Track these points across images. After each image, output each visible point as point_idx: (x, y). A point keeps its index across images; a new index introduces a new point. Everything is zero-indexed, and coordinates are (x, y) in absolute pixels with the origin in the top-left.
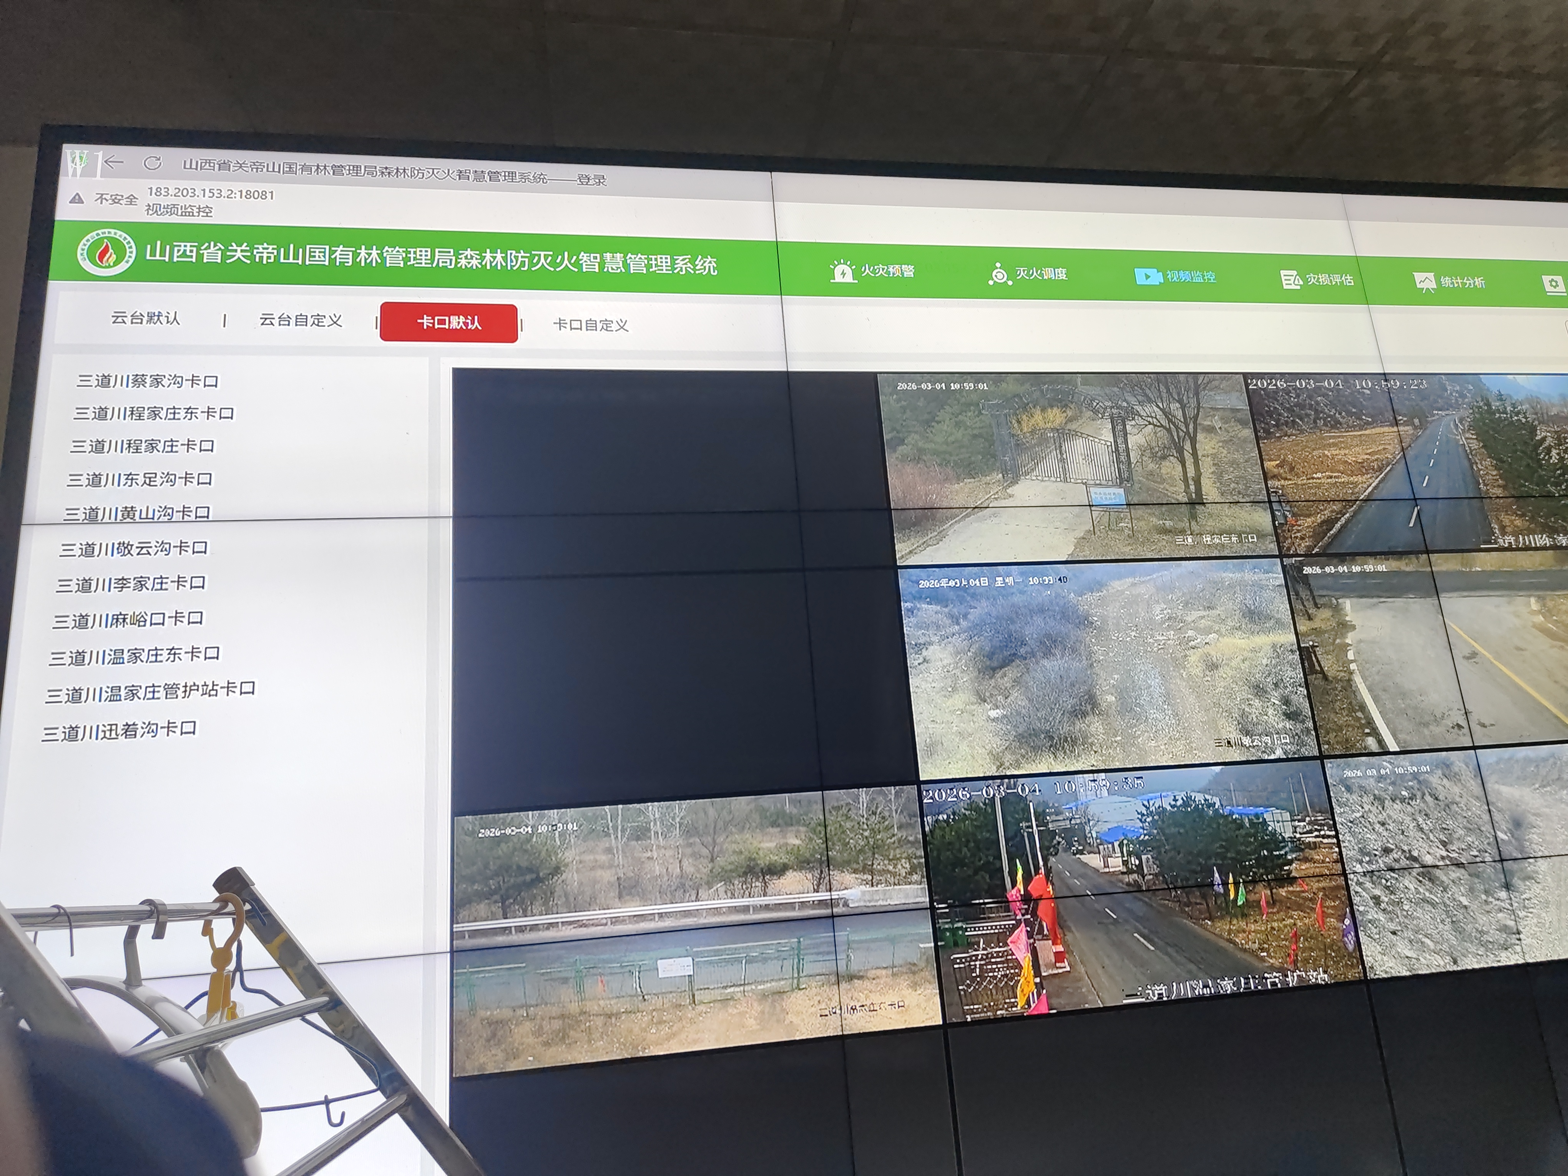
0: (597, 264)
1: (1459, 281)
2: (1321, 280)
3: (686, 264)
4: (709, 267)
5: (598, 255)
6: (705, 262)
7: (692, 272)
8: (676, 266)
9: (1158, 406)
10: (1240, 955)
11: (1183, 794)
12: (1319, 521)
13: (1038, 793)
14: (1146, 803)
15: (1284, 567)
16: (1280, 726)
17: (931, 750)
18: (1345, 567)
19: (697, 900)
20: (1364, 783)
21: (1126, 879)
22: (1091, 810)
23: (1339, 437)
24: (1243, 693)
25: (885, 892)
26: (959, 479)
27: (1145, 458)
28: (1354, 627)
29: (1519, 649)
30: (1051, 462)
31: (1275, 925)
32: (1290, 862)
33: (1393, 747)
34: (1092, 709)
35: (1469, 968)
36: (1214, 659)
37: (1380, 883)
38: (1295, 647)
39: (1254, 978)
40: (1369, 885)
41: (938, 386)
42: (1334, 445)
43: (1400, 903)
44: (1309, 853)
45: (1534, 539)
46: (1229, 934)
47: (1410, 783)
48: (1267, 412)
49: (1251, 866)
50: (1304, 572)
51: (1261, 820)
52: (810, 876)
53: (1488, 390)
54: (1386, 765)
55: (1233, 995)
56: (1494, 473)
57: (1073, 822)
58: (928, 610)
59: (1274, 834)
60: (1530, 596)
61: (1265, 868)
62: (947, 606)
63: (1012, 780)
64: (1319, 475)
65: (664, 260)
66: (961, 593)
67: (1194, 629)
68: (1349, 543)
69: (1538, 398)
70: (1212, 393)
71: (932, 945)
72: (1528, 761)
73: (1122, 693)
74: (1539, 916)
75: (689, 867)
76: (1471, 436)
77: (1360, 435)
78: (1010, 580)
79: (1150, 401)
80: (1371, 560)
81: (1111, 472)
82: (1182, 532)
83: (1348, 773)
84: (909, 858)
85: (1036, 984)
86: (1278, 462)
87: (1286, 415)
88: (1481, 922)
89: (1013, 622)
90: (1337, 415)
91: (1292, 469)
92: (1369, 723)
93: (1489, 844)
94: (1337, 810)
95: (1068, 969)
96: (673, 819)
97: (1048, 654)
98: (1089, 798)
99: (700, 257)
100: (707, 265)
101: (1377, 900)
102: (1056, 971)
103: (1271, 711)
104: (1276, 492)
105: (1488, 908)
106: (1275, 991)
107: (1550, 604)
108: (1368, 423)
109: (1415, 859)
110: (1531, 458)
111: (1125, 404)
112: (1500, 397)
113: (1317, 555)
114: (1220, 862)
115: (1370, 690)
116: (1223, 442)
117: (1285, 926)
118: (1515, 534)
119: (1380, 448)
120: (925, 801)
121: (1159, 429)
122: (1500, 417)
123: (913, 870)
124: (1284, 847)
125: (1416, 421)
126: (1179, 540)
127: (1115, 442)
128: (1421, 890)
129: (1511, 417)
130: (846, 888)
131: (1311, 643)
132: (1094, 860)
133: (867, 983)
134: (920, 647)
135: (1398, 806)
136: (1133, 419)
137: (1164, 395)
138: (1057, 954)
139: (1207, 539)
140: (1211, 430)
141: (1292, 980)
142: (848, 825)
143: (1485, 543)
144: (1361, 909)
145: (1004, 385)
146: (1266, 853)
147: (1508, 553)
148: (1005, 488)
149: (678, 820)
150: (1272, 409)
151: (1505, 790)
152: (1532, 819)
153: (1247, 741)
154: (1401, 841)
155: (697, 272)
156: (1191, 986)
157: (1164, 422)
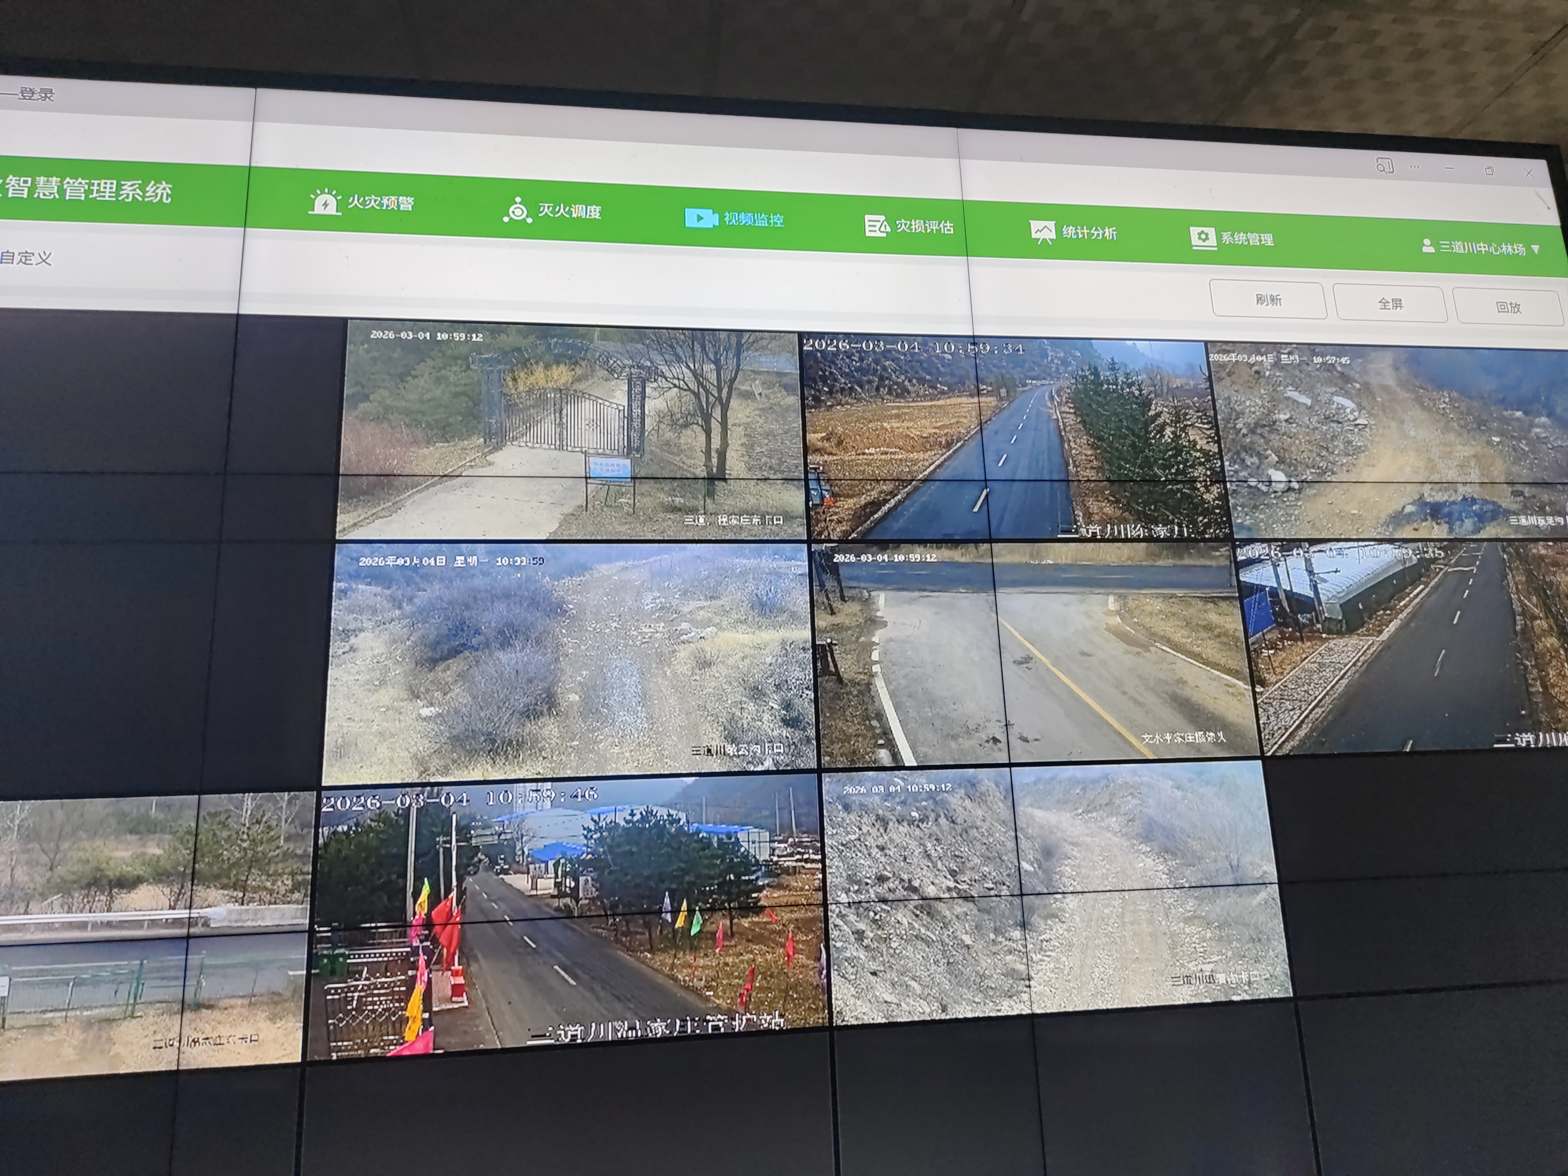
0: (26, 189)
1: (1085, 231)
2: (913, 227)
3: (134, 190)
4: (162, 194)
5: (30, 179)
6: (158, 188)
7: (140, 199)
8: (121, 193)
9: (688, 367)
10: (681, 993)
11: (643, 809)
12: (863, 503)
13: (465, 804)
14: (596, 818)
15: (810, 554)
16: (775, 733)
17: (341, 753)
18: (886, 556)
19: (26, 913)
20: (867, 801)
21: (556, 903)
22: (528, 824)
23: (904, 407)
24: (737, 694)
25: (256, 912)
26: (429, 442)
27: (662, 426)
28: (885, 624)
29: (1083, 654)
30: (547, 427)
31: (730, 960)
32: (760, 889)
33: (909, 760)
34: (549, 709)
35: (961, 1016)
36: (708, 656)
37: (868, 916)
38: (809, 645)
39: (693, 1020)
40: (852, 918)
41: (421, 336)
42: (898, 416)
43: (887, 939)
44: (785, 879)
45: (1125, 529)
46: (672, 969)
47: (924, 803)
48: (820, 376)
49: (712, 892)
50: (835, 560)
51: (733, 840)
52: (167, 891)
53: (1099, 357)
54: (898, 779)
55: (664, 1039)
56: (1089, 452)
57: (502, 837)
58: (365, 591)
59: (746, 855)
60: (1108, 594)
61: (729, 894)
62: (389, 588)
63: (436, 789)
64: (872, 450)
65: (108, 186)
66: (409, 573)
67: (692, 621)
68: (895, 528)
69: (1158, 367)
70: (758, 353)
71: (305, 972)
72: (1074, 782)
73: (589, 692)
74: (1058, 960)
75: (21, 875)
76: (1068, 410)
77: (931, 406)
78: (473, 560)
79: (679, 360)
80: (919, 549)
81: (619, 439)
82: (694, 511)
83: (849, 789)
84: (293, 874)
85: (423, 1020)
86: (823, 435)
87: (843, 381)
88: (984, 964)
89: (467, 607)
90: (906, 382)
91: (840, 443)
92: (885, 733)
93: (1008, 875)
94: (828, 830)
95: (466, 1004)
96: (12, 821)
97: (505, 643)
98: (527, 810)
99: (153, 182)
100: (158, 192)
101: (860, 935)
102: (450, 1006)
103: (766, 717)
104: (815, 469)
105: (994, 949)
106: (717, 1036)
107: (1131, 604)
108: (943, 392)
109: (915, 890)
110: (1139, 437)
111: (649, 364)
112: (1113, 367)
113: (854, 541)
114: (674, 886)
115: (892, 695)
116: (761, 409)
117: (742, 962)
118: (1103, 523)
119: (954, 421)
120: (324, 810)
121: (685, 393)
122: (1108, 389)
123: (295, 888)
124: (755, 872)
125: (1003, 392)
126: (689, 519)
127: (630, 406)
128: (916, 926)
129: (1122, 389)
130: (209, 906)
131: (829, 641)
132: (520, 882)
133: (216, 1014)
134: (347, 634)
135: (904, 829)
136: (655, 380)
137: (698, 355)
138: (454, 987)
139: (723, 520)
140: (748, 395)
141: (739, 1025)
142: (225, 834)
143: (1064, 532)
144: (839, 944)
145: (503, 337)
146: (732, 877)
147: (1091, 545)
148: (485, 455)
149: (17, 822)
150: (827, 373)
151: (1039, 814)
152: (1068, 848)
153: (731, 749)
154: (901, 869)
155: (146, 199)
156: (614, 1027)
157: (693, 386)
